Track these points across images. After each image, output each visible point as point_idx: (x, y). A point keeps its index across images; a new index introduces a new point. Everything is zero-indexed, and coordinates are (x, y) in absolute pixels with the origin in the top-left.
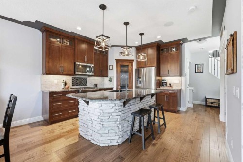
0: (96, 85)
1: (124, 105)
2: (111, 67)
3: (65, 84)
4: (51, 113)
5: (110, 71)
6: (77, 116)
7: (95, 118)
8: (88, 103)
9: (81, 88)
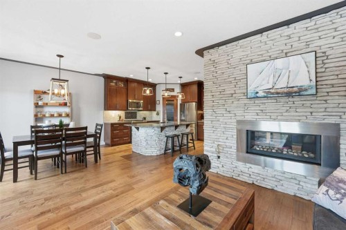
0: (145, 118)
1: (161, 131)
2: (158, 102)
3: (120, 117)
4: (112, 138)
5: (157, 106)
6: (130, 142)
7: (143, 138)
8: (138, 129)
9: (133, 120)
